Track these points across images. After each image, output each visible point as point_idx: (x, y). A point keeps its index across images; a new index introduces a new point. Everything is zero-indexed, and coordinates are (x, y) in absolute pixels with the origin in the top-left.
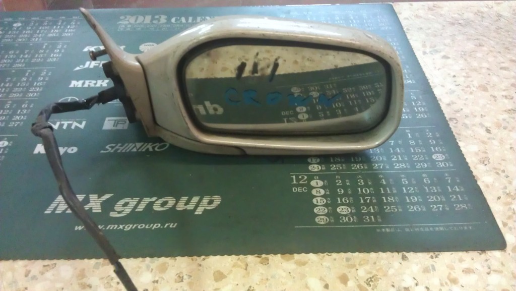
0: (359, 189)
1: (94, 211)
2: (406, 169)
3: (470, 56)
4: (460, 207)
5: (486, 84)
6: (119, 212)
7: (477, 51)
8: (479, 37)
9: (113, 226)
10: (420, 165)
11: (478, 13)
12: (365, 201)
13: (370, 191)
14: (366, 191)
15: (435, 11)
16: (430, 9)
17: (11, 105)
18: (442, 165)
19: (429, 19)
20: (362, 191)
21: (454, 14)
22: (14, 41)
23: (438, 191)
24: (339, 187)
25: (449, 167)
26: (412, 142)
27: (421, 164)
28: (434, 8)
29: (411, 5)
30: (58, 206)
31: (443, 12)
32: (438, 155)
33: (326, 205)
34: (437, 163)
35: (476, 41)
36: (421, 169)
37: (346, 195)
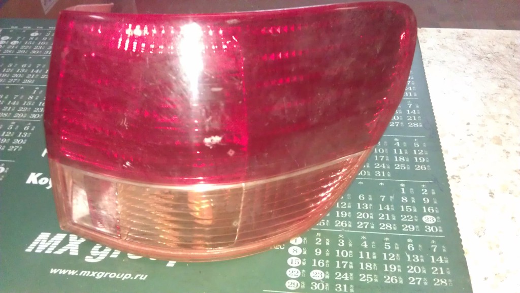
0: (338, 251)
1: (71, 254)
2: (393, 231)
3: (491, 99)
4: (440, 282)
5: (502, 135)
6: (95, 257)
7: (500, 94)
8: (505, 76)
9: (86, 272)
10: (408, 228)
11: (511, 46)
12: (342, 265)
13: (349, 254)
14: (345, 254)
15: (463, 41)
16: (459, 38)
17: (14, 126)
18: (431, 229)
19: (455, 51)
20: (340, 254)
21: (484, 45)
22: (28, 53)
23: (420, 260)
24: (318, 246)
25: (438, 233)
26: (404, 199)
27: (409, 226)
28: (464, 37)
29: (440, 32)
30: (39, 244)
31: (472, 43)
32: (429, 216)
33: (300, 268)
34: (426, 227)
35: (502, 81)
36: (408, 232)
37: (323, 257)
